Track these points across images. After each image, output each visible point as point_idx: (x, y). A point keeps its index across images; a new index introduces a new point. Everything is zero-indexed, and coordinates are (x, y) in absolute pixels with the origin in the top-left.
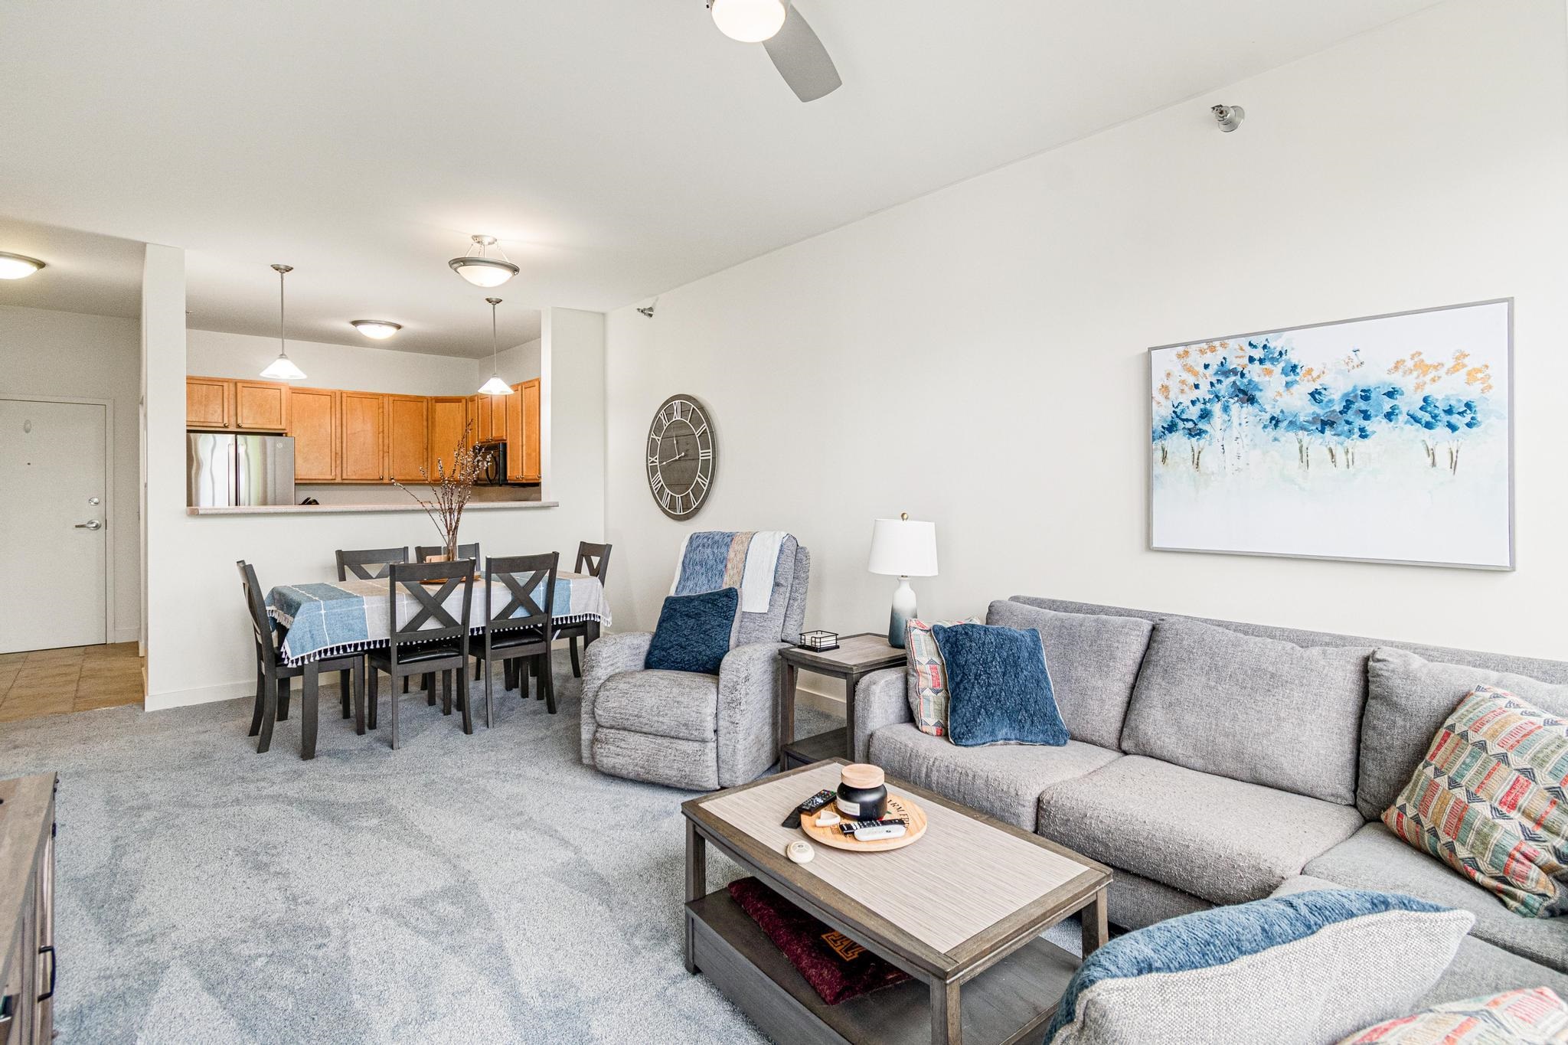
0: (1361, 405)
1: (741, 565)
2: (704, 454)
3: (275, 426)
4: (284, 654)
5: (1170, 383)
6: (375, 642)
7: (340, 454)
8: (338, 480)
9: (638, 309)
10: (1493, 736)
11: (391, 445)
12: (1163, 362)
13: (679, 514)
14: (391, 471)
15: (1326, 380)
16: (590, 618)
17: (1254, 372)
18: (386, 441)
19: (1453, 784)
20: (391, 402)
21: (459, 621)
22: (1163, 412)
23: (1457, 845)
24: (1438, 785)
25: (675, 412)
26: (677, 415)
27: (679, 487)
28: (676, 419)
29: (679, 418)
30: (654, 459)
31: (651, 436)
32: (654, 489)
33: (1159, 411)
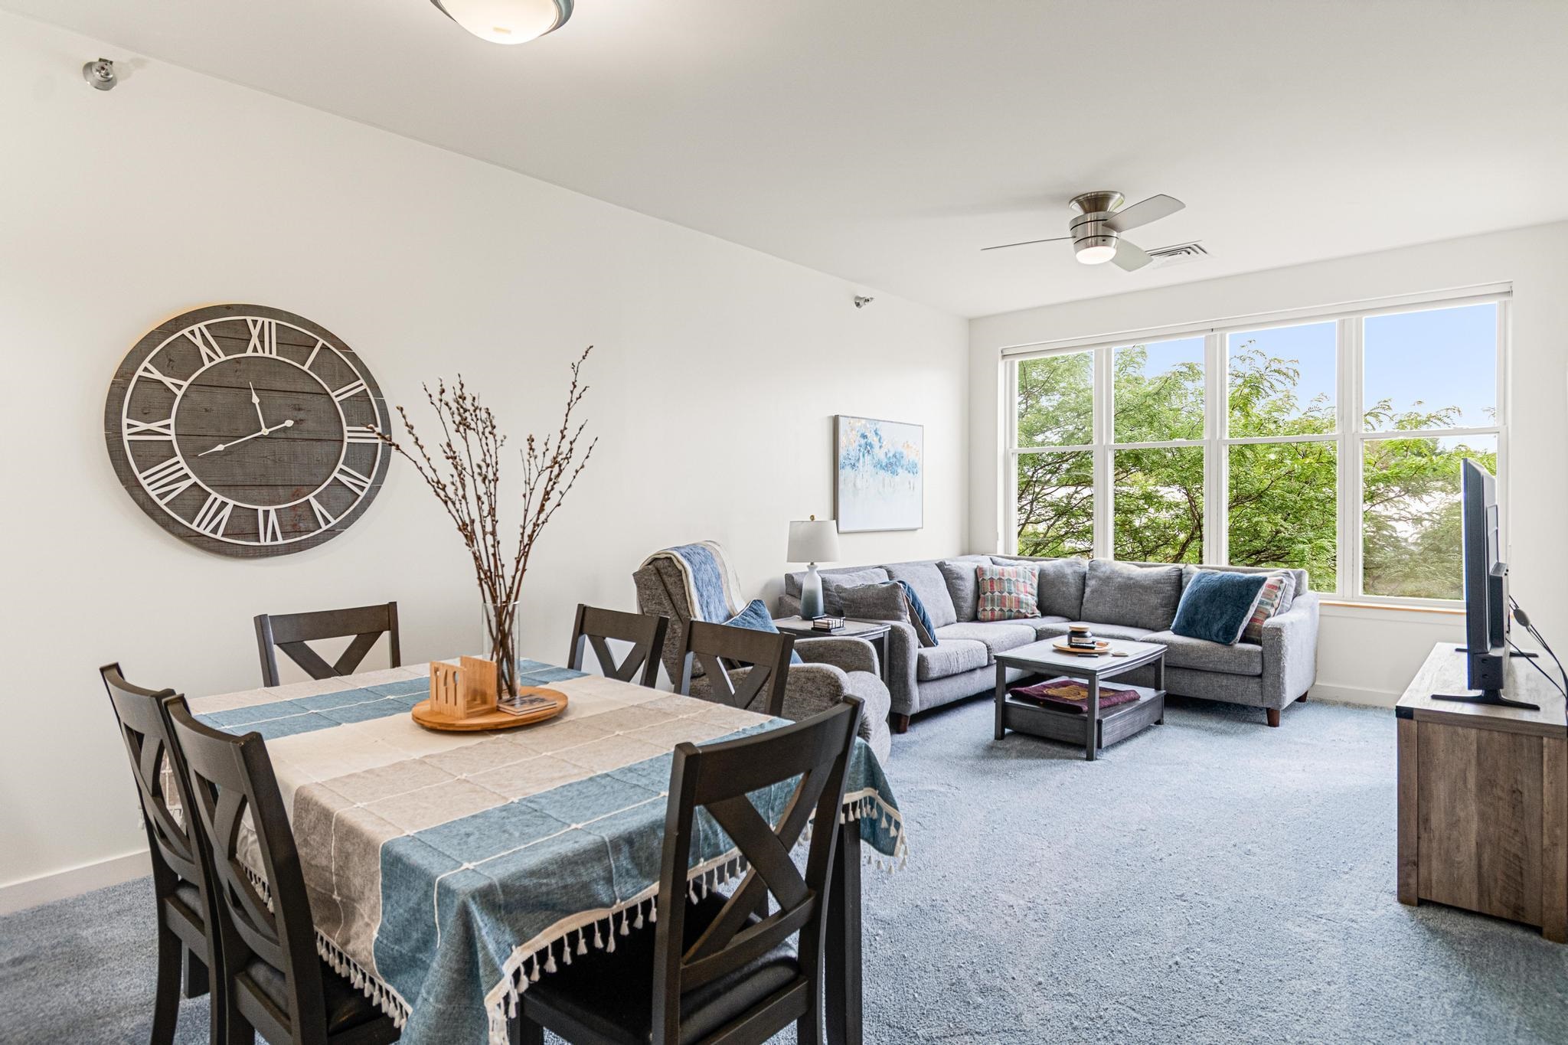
0: (896, 460)
2: (355, 434)
12: (844, 425)
13: (267, 543)
15: (889, 447)
25: (255, 340)
26: (262, 346)
27: (265, 491)
28: (260, 353)
29: (271, 353)
30: (154, 426)
31: (140, 372)
32: (153, 495)
33: (842, 453)
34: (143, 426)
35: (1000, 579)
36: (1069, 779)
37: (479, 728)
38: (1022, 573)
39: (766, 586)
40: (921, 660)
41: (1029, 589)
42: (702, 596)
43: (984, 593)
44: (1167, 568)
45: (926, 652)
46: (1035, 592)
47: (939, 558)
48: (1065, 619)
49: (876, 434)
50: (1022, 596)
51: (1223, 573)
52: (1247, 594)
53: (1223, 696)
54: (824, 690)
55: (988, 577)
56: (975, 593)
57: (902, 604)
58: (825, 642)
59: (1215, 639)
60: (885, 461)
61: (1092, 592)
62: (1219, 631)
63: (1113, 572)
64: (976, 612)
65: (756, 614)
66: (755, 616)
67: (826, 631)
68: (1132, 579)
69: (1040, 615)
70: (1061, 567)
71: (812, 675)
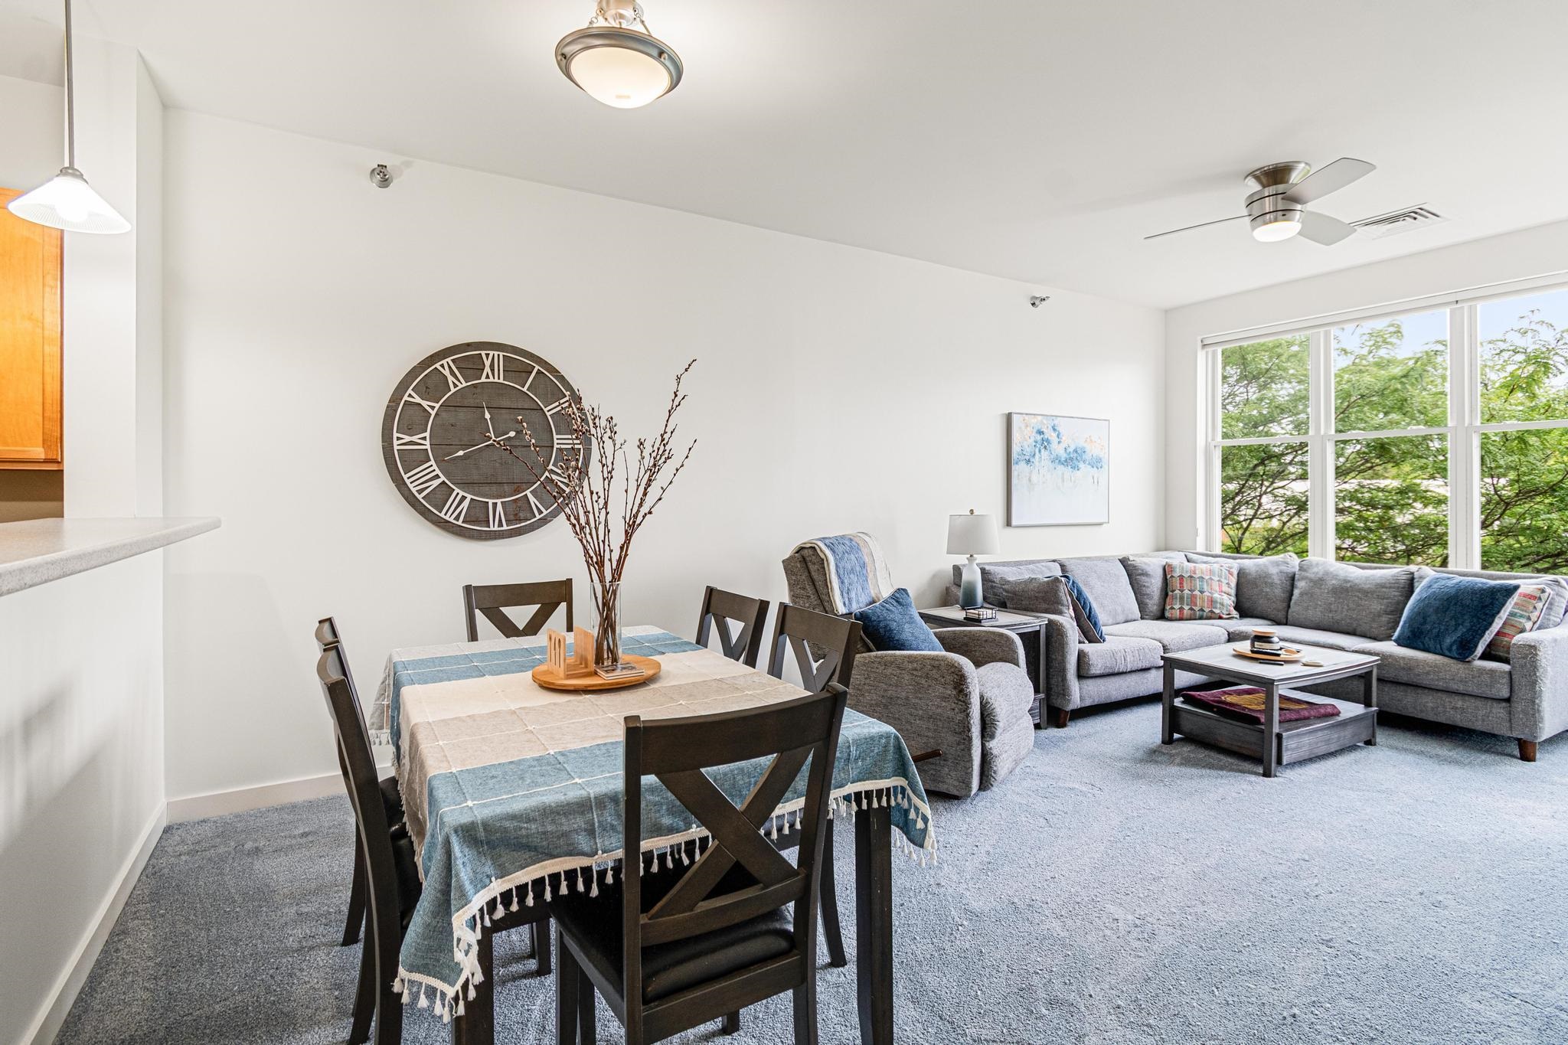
0: (1077, 455)
2: (563, 441)
13: (496, 528)
15: (1069, 442)
17: (1049, 434)
25: (487, 369)
26: (493, 374)
27: (494, 488)
28: (491, 379)
29: (499, 379)
30: (415, 438)
31: (406, 398)
32: (414, 490)
33: (1016, 449)
34: (407, 439)
35: (1191, 577)
36: (1234, 794)
37: (572, 688)
38: (1217, 570)
39: (934, 576)
40: (1082, 656)
41: (1225, 588)
42: (843, 582)
43: (1173, 591)
44: (1391, 572)
45: (1088, 647)
46: (1233, 592)
47: (1122, 554)
48: (1269, 623)
49: (1054, 430)
50: (1216, 595)
51: (1462, 578)
52: (1492, 604)
53: (1459, 719)
54: (949, 678)
55: (1177, 574)
56: (1162, 591)
57: (1064, 598)
58: (970, 632)
59: (1447, 653)
60: (1064, 456)
61: (1301, 594)
62: (1451, 646)
63: (1327, 573)
64: (1163, 610)
65: (897, 601)
66: (895, 604)
67: (977, 621)
68: (1349, 581)
69: (1238, 616)
70: (1265, 566)
71: (937, 663)
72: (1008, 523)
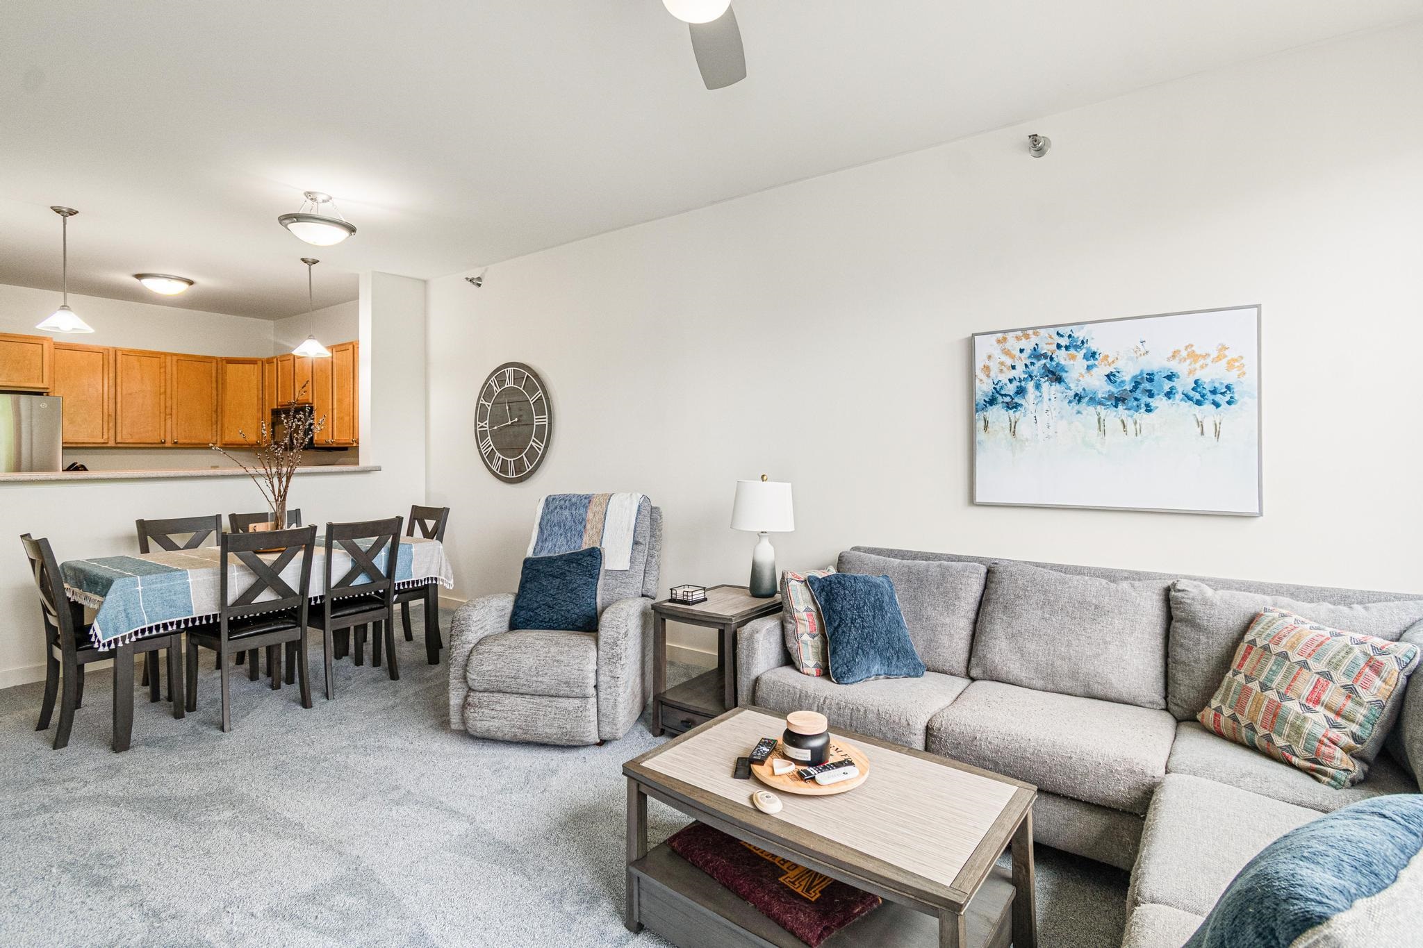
0: (1147, 385)
1: (600, 526)
2: (539, 420)
3: (36, 384)
4: (94, 637)
5: (991, 364)
6: (201, 618)
7: (114, 417)
8: (112, 443)
9: (467, 279)
10: (1292, 647)
11: (175, 407)
12: (985, 346)
13: (511, 477)
14: (175, 434)
15: (1120, 365)
16: (432, 581)
17: (1061, 357)
18: (169, 404)
19: (1264, 687)
20: (174, 362)
21: (297, 591)
22: (984, 387)
23: (1274, 736)
24: (1251, 690)
25: (507, 379)
26: (510, 382)
27: (511, 451)
28: (509, 385)
29: (512, 384)
30: (484, 424)
31: (481, 402)
32: (484, 454)
33: (981, 387)
34: (481, 424)
55: (1253, 636)
60: (1105, 390)
72: (972, 500)
